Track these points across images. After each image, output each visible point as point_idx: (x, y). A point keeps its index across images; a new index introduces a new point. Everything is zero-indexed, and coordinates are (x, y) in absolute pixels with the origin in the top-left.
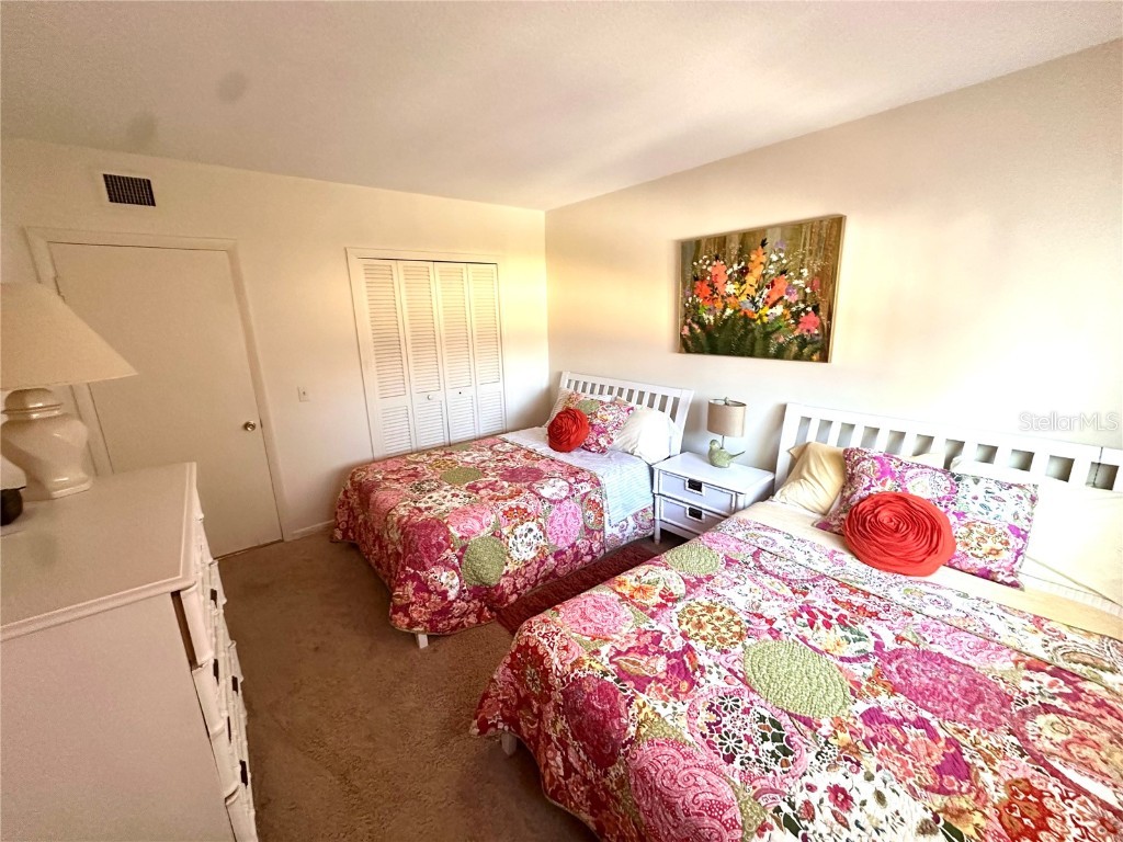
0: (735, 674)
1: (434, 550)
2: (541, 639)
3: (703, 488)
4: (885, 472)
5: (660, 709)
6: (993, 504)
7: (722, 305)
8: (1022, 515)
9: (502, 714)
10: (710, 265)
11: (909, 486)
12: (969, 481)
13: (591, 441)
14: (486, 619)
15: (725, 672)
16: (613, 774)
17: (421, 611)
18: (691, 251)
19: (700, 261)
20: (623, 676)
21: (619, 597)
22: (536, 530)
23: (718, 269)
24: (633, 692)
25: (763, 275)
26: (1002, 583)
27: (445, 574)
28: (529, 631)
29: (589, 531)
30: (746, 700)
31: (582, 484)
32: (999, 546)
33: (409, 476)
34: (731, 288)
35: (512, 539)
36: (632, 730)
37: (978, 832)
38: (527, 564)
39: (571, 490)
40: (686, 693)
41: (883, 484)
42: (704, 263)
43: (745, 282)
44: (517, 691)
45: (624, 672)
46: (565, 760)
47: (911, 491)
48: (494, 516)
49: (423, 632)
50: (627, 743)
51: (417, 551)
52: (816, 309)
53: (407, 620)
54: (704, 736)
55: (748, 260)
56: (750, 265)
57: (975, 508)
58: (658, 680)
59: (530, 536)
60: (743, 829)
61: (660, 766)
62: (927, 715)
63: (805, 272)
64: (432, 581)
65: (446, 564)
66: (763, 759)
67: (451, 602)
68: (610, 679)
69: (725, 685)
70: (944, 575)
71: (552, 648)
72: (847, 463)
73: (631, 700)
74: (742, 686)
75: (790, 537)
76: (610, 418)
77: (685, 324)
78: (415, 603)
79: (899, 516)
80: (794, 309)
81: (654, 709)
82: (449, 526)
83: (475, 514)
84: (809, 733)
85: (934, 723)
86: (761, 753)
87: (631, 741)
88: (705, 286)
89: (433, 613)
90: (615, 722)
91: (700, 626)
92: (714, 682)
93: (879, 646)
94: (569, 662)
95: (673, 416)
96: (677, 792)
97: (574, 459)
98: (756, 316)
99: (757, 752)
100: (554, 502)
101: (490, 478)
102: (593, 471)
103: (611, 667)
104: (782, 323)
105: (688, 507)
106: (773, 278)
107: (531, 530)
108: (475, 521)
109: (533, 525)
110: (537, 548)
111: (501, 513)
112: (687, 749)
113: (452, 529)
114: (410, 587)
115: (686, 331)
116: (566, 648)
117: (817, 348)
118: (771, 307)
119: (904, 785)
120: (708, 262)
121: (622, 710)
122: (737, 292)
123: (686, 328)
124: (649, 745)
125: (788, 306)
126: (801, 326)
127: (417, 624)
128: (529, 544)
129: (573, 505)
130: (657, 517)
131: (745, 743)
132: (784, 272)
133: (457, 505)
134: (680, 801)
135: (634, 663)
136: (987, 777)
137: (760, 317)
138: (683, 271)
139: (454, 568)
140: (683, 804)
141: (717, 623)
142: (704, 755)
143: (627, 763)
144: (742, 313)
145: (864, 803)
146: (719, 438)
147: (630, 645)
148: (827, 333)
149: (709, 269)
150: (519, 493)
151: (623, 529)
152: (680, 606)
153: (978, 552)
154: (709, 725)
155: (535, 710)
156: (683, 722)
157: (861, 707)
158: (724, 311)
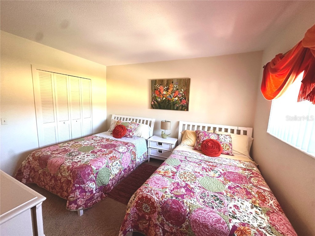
0: (200, 187)
1: (87, 176)
2: (147, 193)
3: (163, 144)
4: (205, 135)
5: (191, 202)
6: (226, 139)
7: (162, 97)
8: (230, 141)
9: (131, 226)
10: (159, 86)
11: (211, 137)
12: (220, 135)
13: (127, 134)
14: (104, 197)
15: (198, 188)
16: (184, 226)
17: (82, 201)
18: (154, 83)
20: (177, 196)
21: (161, 176)
22: (119, 163)
23: (161, 87)
24: (182, 200)
25: (173, 90)
26: (231, 155)
27: (91, 184)
28: (142, 192)
29: (132, 161)
30: (207, 193)
31: (130, 147)
32: (229, 148)
33: (63, 151)
34: (165, 93)
35: (112, 167)
36: (188, 210)
37: (259, 205)
38: (116, 175)
39: (128, 149)
40: (193, 196)
41: (206, 137)
42: (157, 86)
43: (168, 91)
44: (138, 215)
45: (176, 195)
46: (163, 230)
47: (211, 138)
48: (106, 160)
49: (82, 209)
50: (188, 214)
51: (81, 177)
52: (185, 99)
53: (76, 206)
54: (204, 205)
55: (169, 86)
56: (169, 87)
57: (223, 140)
58: (186, 195)
59: (117, 165)
60: (226, 223)
61: (200, 217)
62: (238, 184)
63: (182, 90)
64: (87, 187)
65: (91, 180)
66: (219, 205)
67: (94, 194)
68: (174, 198)
69: (200, 191)
70: (222, 156)
71: (153, 195)
72: (197, 134)
73: (183, 201)
74: (204, 190)
75: (190, 153)
76: (133, 127)
77: (152, 101)
78: (80, 198)
79: (212, 144)
80: (180, 98)
81: (189, 202)
82: (91, 166)
83: (100, 160)
84: (223, 196)
85: (240, 186)
86: (217, 204)
87: (189, 213)
88: (158, 92)
89: (87, 200)
90: (182, 210)
91: (185, 178)
92: (197, 191)
93: (221, 173)
94: (160, 197)
95: (150, 125)
96: (207, 221)
97: (123, 140)
98: (171, 100)
99: (216, 204)
100: (123, 153)
101: (98, 149)
102: (132, 143)
103: (172, 195)
104: (177, 101)
105: (158, 150)
106: (175, 91)
107: (117, 163)
108: (100, 163)
109: (118, 162)
110: (119, 169)
111: (109, 159)
112: (204, 209)
113: (93, 167)
114: (77, 193)
115: (153, 103)
116: (157, 193)
117: (185, 108)
118: (175, 98)
119: (244, 200)
120: (158, 86)
121: (183, 206)
123: (153, 102)
124: (194, 212)
125: (179, 98)
126: (182, 102)
127: (80, 206)
128: (117, 168)
129: (128, 153)
130: (149, 155)
131: (213, 203)
132: (177, 90)
133: (91, 159)
134: (209, 223)
135: (177, 192)
136: (253, 193)
137: (172, 100)
138: (152, 87)
139: (94, 181)
140: (210, 224)
141: (189, 176)
142: (208, 209)
143: (189, 220)
144: (168, 99)
145: (241, 207)
146: (164, 130)
147: (173, 188)
148: (188, 104)
150: (112, 152)
151: (140, 159)
152: (178, 174)
153: (226, 150)
154: (203, 202)
155: (147, 218)
156: (198, 203)
157: (227, 186)
158: (163, 98)
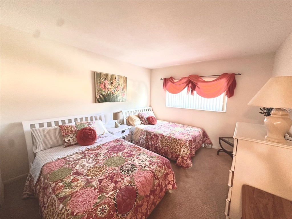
7: (107, 90)
10: (104, 80)
19: (101, 79)
23: (106, 81)
25: (116, 85)
43: (112, 86)
52: (124, 92)
56: (113, 82)
63: (122, 85)
80: (121, 92)
88: (103, 86)
98: (115, 93)
118: (117, 91)
122: (111, 88)
123: (98, 96)
132: (119, 85)
144: (112, 92)
149: (104, 81)
158: (108, 92)
